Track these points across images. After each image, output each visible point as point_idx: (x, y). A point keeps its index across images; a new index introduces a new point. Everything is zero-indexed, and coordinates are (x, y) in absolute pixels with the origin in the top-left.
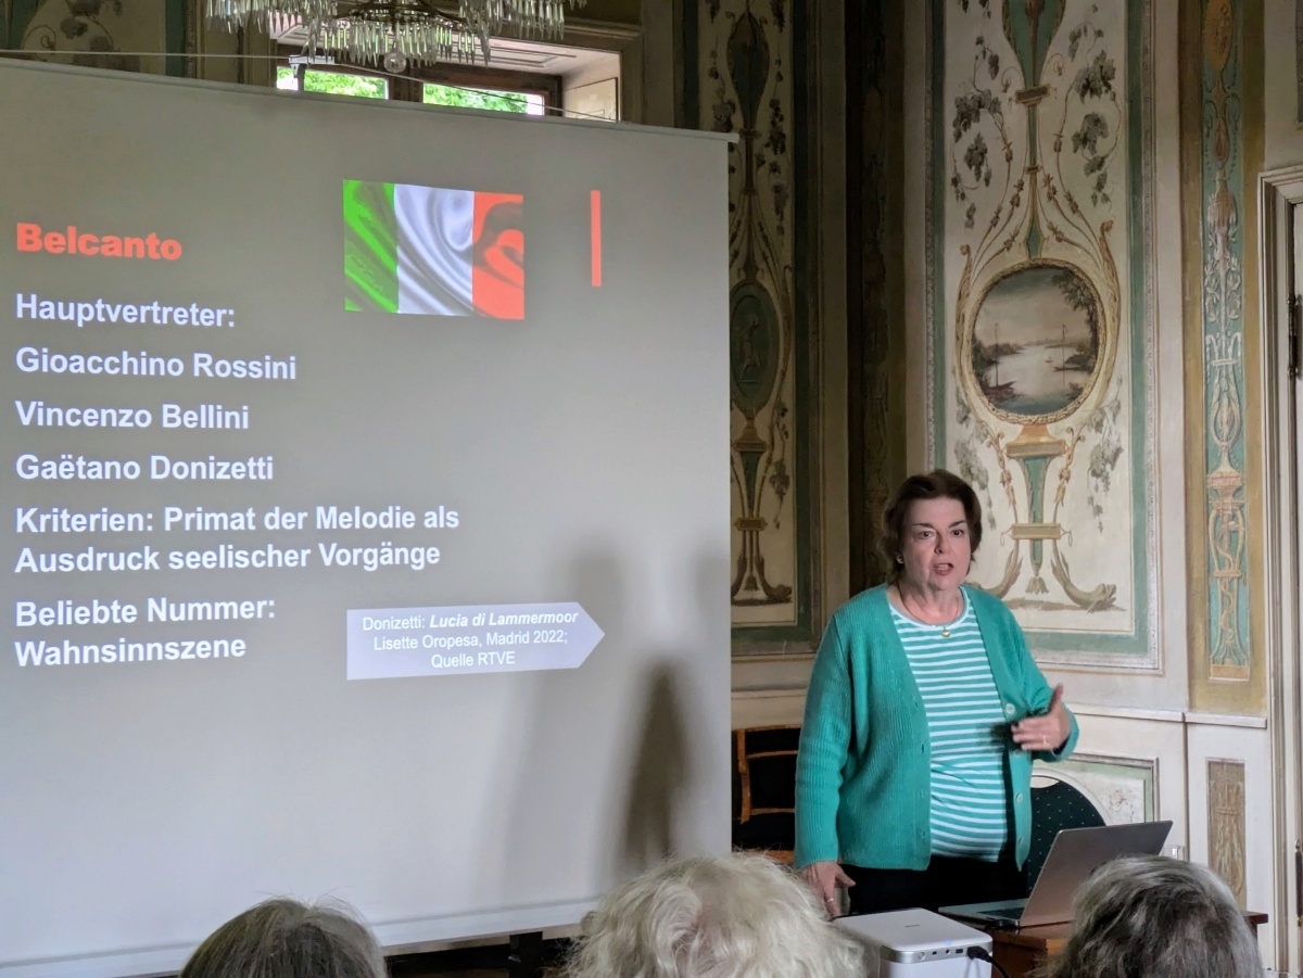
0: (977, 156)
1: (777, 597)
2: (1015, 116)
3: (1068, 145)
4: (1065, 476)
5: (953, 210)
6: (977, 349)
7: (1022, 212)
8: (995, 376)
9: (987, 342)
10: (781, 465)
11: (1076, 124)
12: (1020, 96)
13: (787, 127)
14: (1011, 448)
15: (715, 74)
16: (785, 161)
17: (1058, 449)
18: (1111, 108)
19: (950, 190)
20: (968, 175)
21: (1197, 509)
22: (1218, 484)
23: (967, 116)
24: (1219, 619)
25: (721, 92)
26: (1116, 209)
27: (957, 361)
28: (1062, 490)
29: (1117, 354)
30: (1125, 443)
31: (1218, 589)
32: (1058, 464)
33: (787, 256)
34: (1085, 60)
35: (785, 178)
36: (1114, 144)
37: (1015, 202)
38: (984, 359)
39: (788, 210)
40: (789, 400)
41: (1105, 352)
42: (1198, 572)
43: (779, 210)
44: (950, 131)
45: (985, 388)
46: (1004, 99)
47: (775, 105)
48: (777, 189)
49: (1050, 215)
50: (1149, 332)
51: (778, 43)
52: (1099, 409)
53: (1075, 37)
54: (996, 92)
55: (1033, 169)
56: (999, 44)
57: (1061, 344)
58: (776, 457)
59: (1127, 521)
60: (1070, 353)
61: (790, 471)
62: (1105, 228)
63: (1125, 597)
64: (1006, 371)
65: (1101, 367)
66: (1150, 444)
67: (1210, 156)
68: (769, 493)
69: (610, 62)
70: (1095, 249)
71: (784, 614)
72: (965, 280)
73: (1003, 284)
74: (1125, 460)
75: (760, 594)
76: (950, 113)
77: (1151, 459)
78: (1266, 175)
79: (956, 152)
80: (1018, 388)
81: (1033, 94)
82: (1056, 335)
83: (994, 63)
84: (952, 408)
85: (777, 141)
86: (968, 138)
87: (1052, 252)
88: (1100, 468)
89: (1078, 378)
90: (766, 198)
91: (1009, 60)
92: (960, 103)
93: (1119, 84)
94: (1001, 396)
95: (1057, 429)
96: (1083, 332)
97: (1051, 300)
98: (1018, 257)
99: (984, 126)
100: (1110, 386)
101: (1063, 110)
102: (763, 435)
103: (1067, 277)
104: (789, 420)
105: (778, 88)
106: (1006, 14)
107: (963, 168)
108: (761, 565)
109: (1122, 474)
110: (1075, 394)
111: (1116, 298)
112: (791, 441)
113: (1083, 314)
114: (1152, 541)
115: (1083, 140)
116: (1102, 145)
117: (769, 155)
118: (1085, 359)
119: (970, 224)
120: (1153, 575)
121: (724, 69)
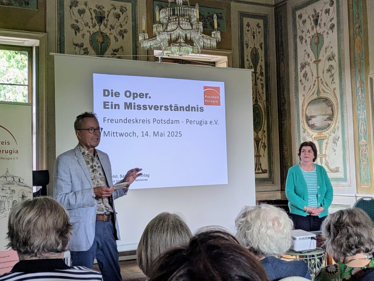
0: (305, 75)
1: (264, 172)
2: (313, 66)
3: (325, 72)
4: (327, 143)
5: (301, 87)
6: (307, 117)
7: (316, 87)
8: (311, 122)
9: (309, 115)
10: (264, 144)
11: (327, 67)
12: (314, 62)
13: (264, 71)
14: (315, 138)
15: (248, 60)
16: (264, 78)
17: (325, 137)
18: (335, 63)
19: (300, 83)
20: (303, 79)
21: (357, 149)
22: (361, 144)
23: (303, 67)
24: (363, 174)
25: (249, 64)
26: (337, 85)
27: (302, 119)
28: (326, 146)
29: (338, 116)
30: (340, 136)
31: (362, 167)
32: (326, 141)
33: (264, 98)
34: (329, 53)
35: (264, 82)
36: (336, 71)
37: (314, 85)
38: (308, 119)
39: (264, 89)
40: (266, 129)
41: (335, 116)
42: (358, 163)
43: (262, 88)
44: (299, 70)
45: (309, 125)
46: (311, 63)
47: (261, 66)
48: (262, 84)
49: (322, 87)
50: (345, 111)
51: (261, 53)
52: (334, 128)
53: (326, 49)
54: (309, 60)
55: (318, 77)
56: (309, 51)
57: (325, 115)
58: (263, 142)
59: (342, 153)
60: (328, 116)
61: (266, 145)
62: (334, 89)
63: (341, 169)
64: (313, 121)
65: (334, 119)
66: (346, 136)
67: (357, 72)
68: (262, 149)
69: (225, 58)
70: (332, 94)
71: (266, 175)
72: (304, 102)
73: (312, 102)
74: (340, 139)
75: (261, 171)
76: (299, 66)
77: (346, 139)
78: (370, 76)
79: (301, 75)
80: (316, 125)
81: (317, 61)
82: (324, 113)
83: (309, 55)
84: (301, 130)
85: (261, 74)
86: (303, 71)
87: (323, 95)
88: (335, 141)
89: (329, 122)
90: (259, 86)
91: (312, 54)
92: (301, 64)
93: (336, 58)
94: (312, 127)
95: (325, 133)
96: (331, 112)
97: (324, 105)
98: (315, 96)
99: (307, 68)
100: (336, 123)
101: (324, 65)
102: (260, 137)
103: (326, 100)
104: (266, 133)
105: (262, 63)
106: (311, 45)
107: (302, 78)
108: (260, 165)
109: (340, 142)
110: (329, 125)
111: (337, 104)
112: (266, 138)
113: (330, 108)
114: (347, 157)
115: (329, 70)
116: (333, 71)
117: (260, 77)
118: (331, 118)
119: (304, 90)
120: (348, 164)
121: (250, 59)
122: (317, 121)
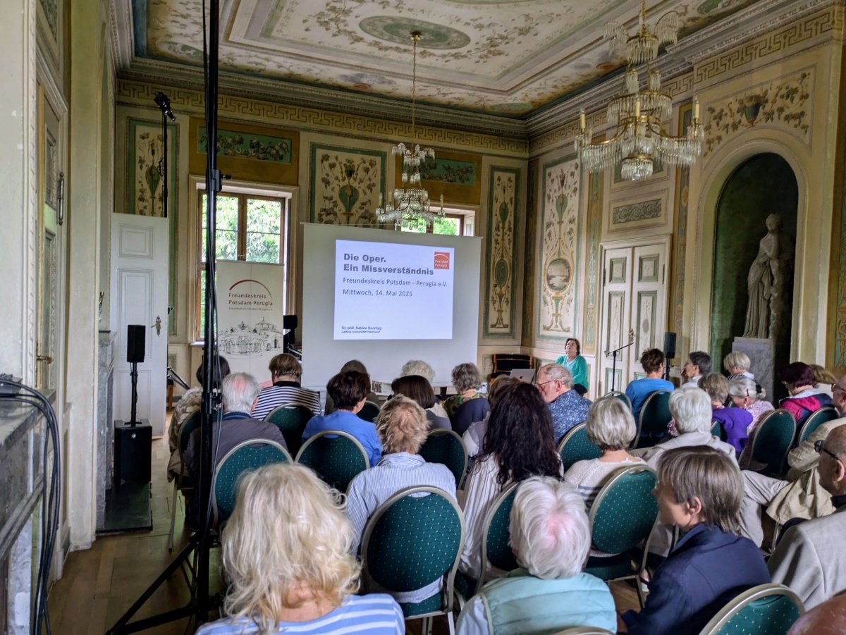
0: (549, 235)
1: (505, 326)
2: (557, 226)
3: (566, 234)
4: (562, 304)
5: (545, 246)
6: (548, 276)
7: (557, 247)
8: (551, 282)
9: (550, 275)
10: (507, 299)
11: (568, 230)
12: (558, 223)
13: (512, 226)
14: (553, 297)
15: (496, 215)
16: (511, 234)
17: (561, 298)
18: (574, 227)
19: (544, 242)
20: (548, 239)
21: (586, 312)
22: (589, 307)
23: (548, 226)
24: (588, 334)
25: (497, 219)
26: (574, 249)
27: (544, 278)
28: (562, 307)
29: (573, 279)
30: (574, 297)
31: (588, 329)
32: (561, 301)
33: (511, 254)
34: (570, 216)
35: (511, 237)
36: (574, 234)
37: (556, 245)
38: (549, 278)
39: (511, 244)
40: (510, 284)
41: (571, 278)
42: (585, 325)
43: (509, 244)
44: (545, 229)
45: (548, 283)
46: (555, 223)
47: (509, 222)
48: (509, 240)
49: (562, 249)
50: (579, 274)
51: (511, 208)
52: (569, 290)
53: (569, 211)
54: (553, 220)
55: (560, 239)
56: (555, 211)
57: (563, 276)
58: (507, 297)
59: (573, 314)
60: (565, 278)
61: (509, 300)
62: (572, 252)
63: (572, 330)
64: (553, 281)
65: (570, 281)
66: (578, 298)
67: (592, 238)
68: (504, 305)
69: (473, 213)
70: (570, 256)
71: (507, 330)
72: (546, 261)
73: (554, 262)
74: (573, 301)
75: (502, 326)
76: (545, 225)
77: (578, 301)
78: (601, 244)
79: (546, 233)
80: (555, 285)
81: (560, 223)
82: (562, 274)
83: (554, 215)
84: (542, 288)
85: (510, 229)
86: (548, 231)
87: (562, 256)
88: (569, 302)
89: (566, 283)
90: (506, 242)
91: (556, 215)
92: (547, 223)
93: (576, 221)
94: (551, 286)
95: (561, 294)
96: (567, 274)
97: (562, 266)
98: (556, 257)
99: (551, 228)
100: (571, 286)
101: (566, 226)
102: (504, 292)
103: (565, 262)
104: (510, 289)
105: (510, 218)
106: (557, 205)
107: (547, 237)
108: (502, 320)
109: (572, 304)
110: (565, 287)
111: (574, 267)
112: (510, 294)
113: (567, 270)
114: (577, 318)
115: (569, 233)
116: (573, 235)
117: (508, 232)
118: (567, 280)
119: (548, 249)
120: (577, 325)
121: (498, 214)
122: (556, 281)
